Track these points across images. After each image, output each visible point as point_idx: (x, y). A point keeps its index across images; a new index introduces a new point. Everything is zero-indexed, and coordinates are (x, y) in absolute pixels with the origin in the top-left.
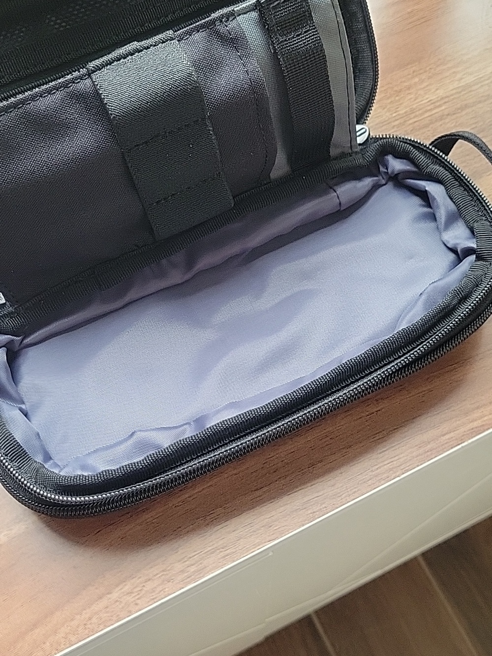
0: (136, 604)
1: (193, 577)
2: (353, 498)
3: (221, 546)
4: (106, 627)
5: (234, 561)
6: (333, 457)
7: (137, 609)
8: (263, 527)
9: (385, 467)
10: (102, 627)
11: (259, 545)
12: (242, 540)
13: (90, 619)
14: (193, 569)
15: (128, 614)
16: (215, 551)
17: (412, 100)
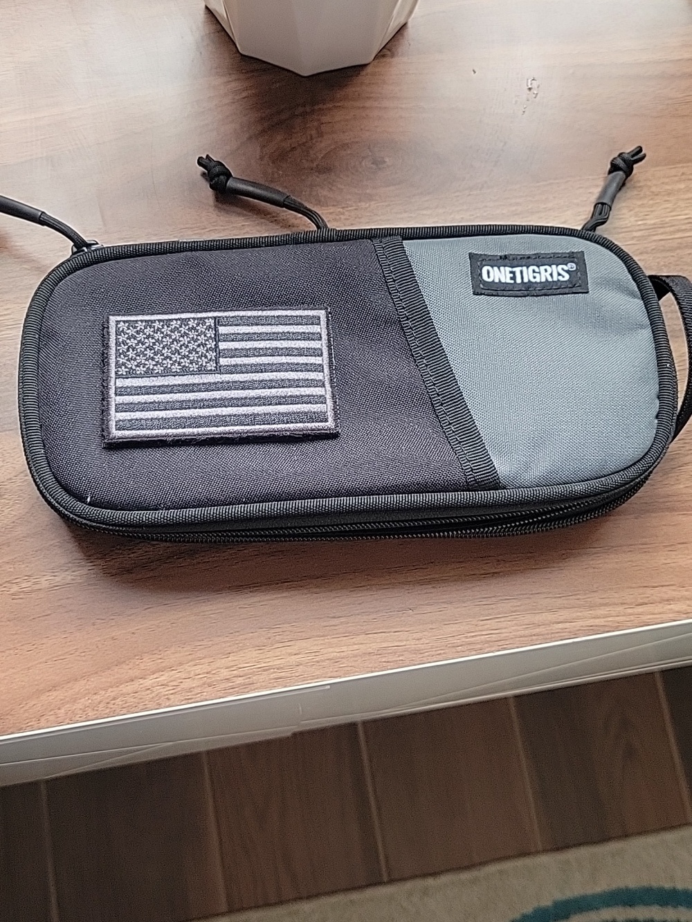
0: (168, 699)
1: (237, 689)
2: (435, 659)
3: (277, 666)
4: (129, 712)
5: (286, 687)
6: (429, 609)
7: (167, 704)
8: (328, 659)
9: (482, 637)
10: (125, 711)
11: (317, 678)
12: (301, 667)
13: (114, 699)
14: (240, 681)
15: (157, 707)
16: (269, 669)
17: (668, 210)
